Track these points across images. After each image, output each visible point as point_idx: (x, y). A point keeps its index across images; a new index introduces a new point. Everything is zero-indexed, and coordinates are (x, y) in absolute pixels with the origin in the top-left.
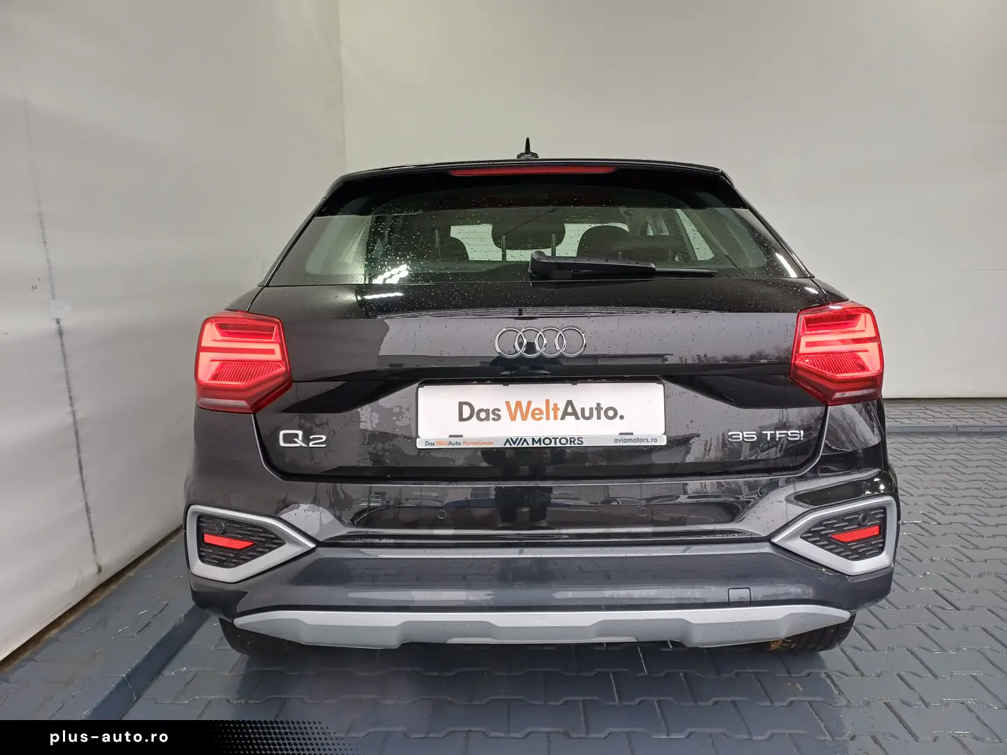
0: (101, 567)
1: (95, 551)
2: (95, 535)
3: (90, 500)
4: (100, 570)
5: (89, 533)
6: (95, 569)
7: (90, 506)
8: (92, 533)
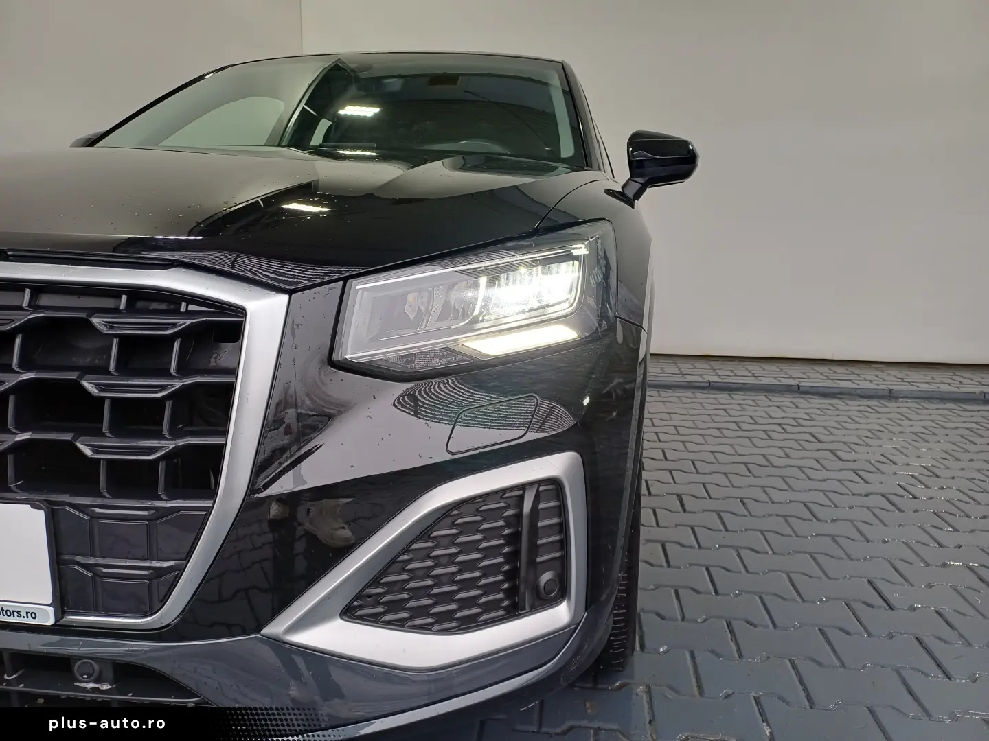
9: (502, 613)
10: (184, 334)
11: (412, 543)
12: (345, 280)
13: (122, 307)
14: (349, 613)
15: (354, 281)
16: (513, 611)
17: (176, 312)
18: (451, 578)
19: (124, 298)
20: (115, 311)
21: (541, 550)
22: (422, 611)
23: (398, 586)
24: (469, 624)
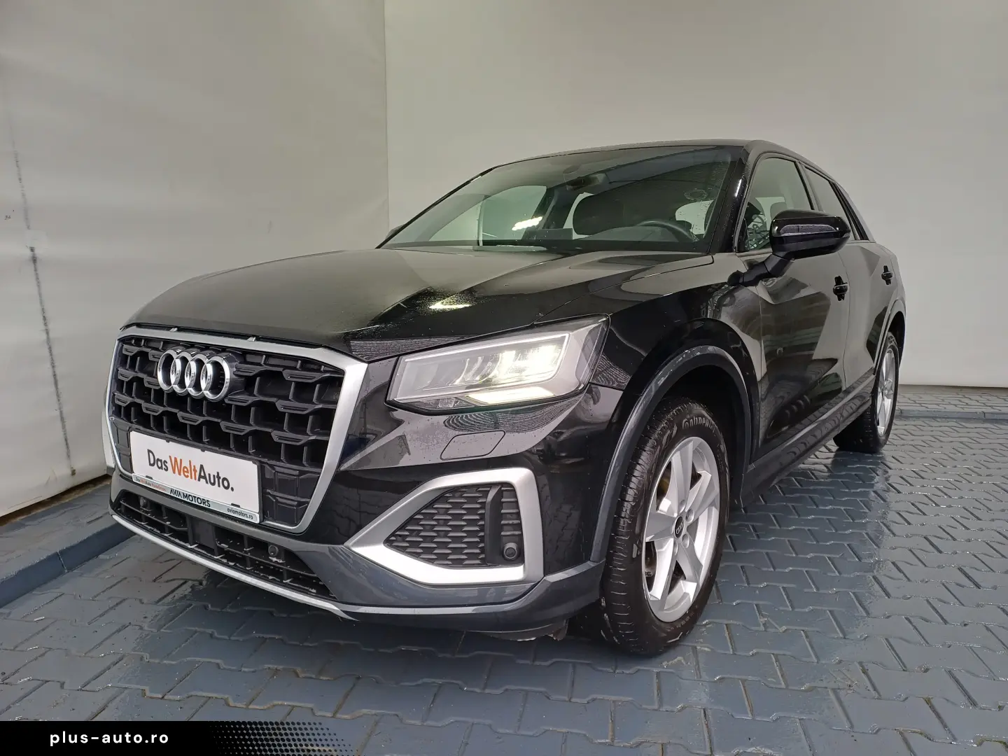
0: (74, 470)
1: (69, 456)
2: (69, 441)
3: (65, 410)
4: (73, 473)
5: (64, 439)
6: (69, 472)
7: (64, 415)
8: (66, 440)
9: (478, 562)
10: (321, 381)
11: (422, 509)
12: (399, 356)
13: (298, 367)
14: (389, 542)
15: (404, 357)
16: (487, 563)
17: (318, 371)
18: (446, 534)
19: (300, 362)
20: (295, 368)
21: (505, 528)
22: (429, 550)
23: (415, 533)
24: (458, 564)
